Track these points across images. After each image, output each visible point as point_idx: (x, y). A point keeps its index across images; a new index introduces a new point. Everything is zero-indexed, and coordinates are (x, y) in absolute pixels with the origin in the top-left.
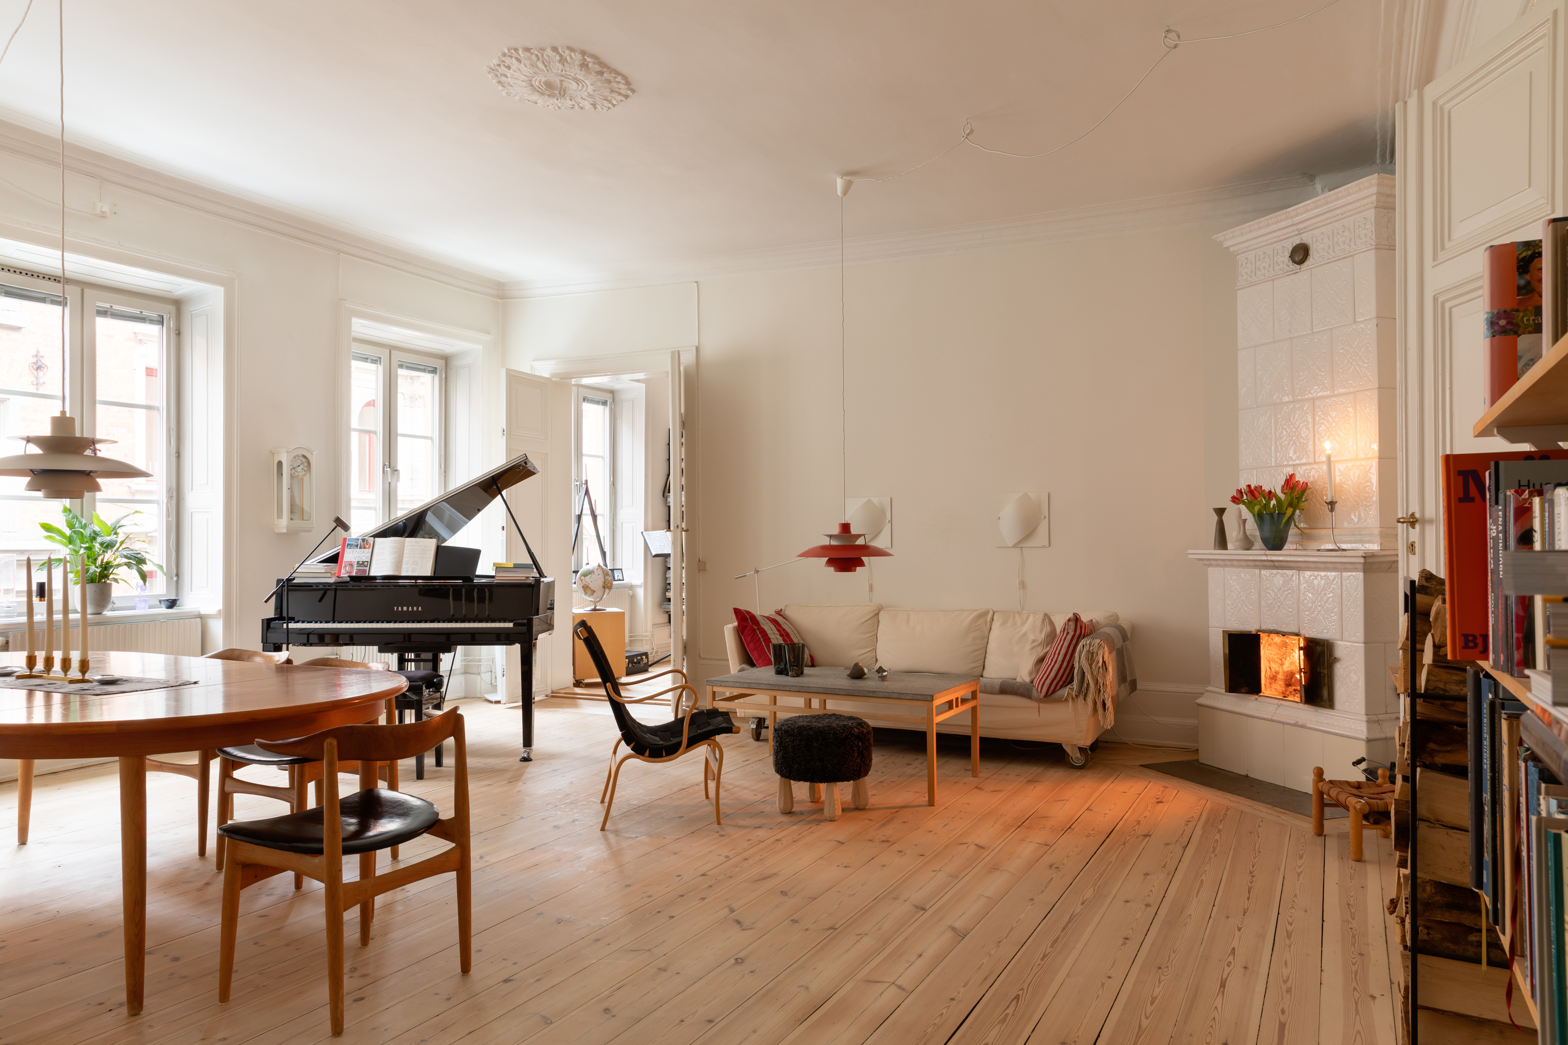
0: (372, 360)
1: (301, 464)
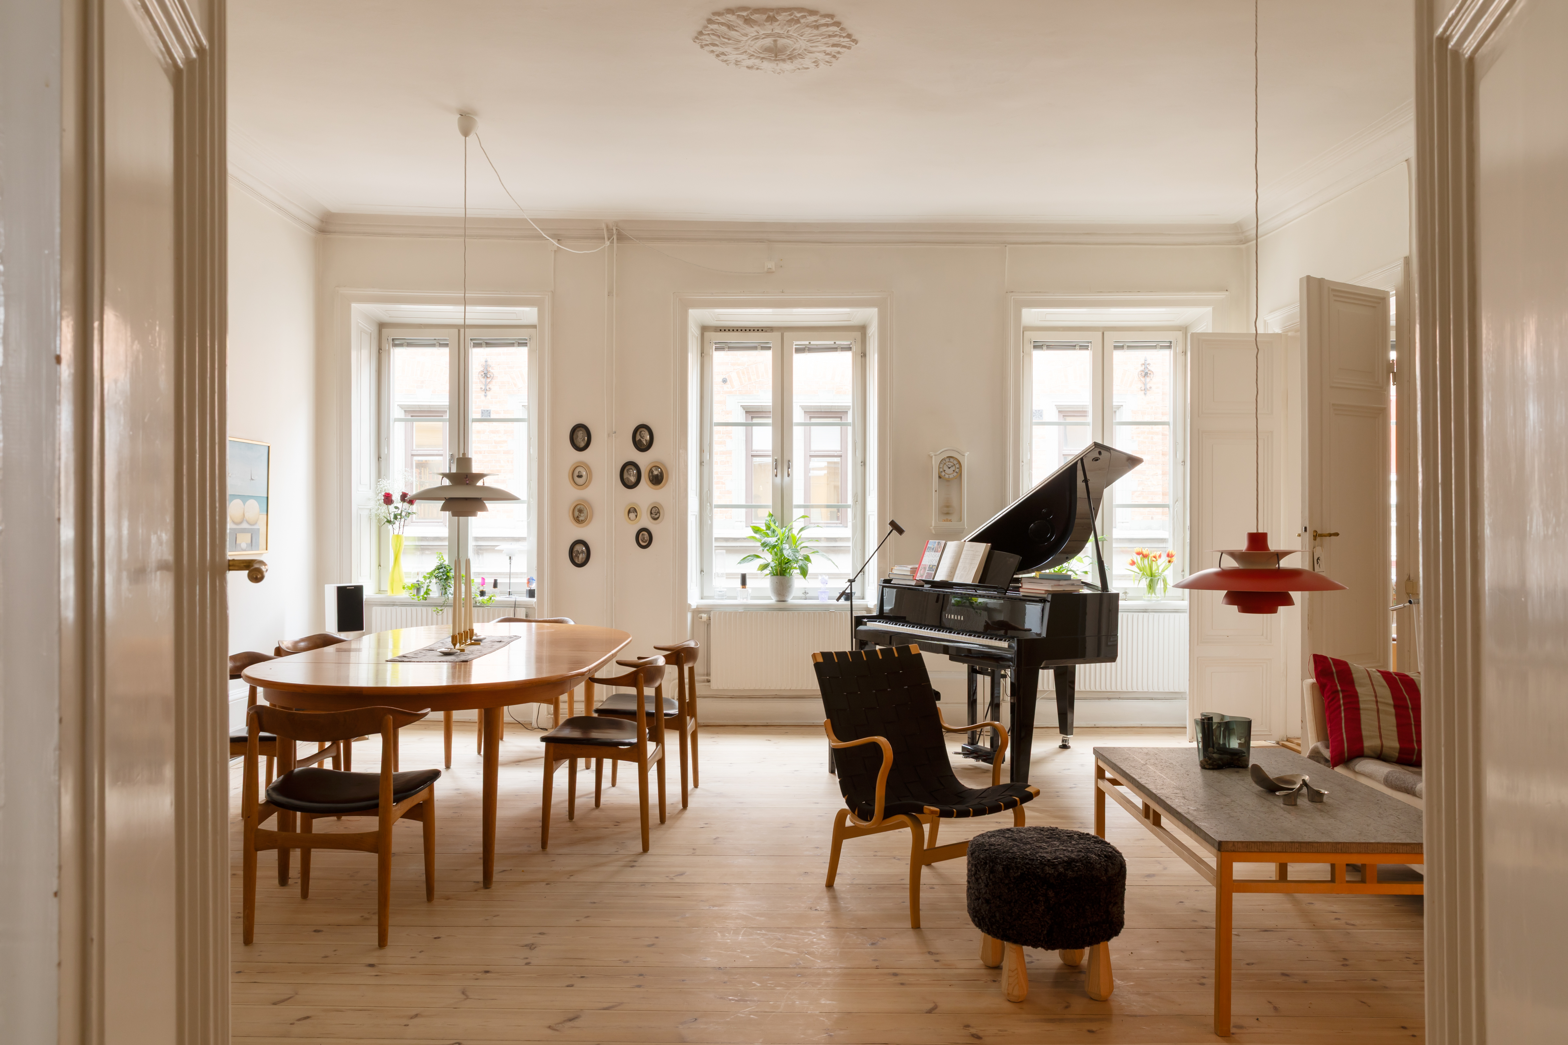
0: (1080, 346)
1: (952, 466)
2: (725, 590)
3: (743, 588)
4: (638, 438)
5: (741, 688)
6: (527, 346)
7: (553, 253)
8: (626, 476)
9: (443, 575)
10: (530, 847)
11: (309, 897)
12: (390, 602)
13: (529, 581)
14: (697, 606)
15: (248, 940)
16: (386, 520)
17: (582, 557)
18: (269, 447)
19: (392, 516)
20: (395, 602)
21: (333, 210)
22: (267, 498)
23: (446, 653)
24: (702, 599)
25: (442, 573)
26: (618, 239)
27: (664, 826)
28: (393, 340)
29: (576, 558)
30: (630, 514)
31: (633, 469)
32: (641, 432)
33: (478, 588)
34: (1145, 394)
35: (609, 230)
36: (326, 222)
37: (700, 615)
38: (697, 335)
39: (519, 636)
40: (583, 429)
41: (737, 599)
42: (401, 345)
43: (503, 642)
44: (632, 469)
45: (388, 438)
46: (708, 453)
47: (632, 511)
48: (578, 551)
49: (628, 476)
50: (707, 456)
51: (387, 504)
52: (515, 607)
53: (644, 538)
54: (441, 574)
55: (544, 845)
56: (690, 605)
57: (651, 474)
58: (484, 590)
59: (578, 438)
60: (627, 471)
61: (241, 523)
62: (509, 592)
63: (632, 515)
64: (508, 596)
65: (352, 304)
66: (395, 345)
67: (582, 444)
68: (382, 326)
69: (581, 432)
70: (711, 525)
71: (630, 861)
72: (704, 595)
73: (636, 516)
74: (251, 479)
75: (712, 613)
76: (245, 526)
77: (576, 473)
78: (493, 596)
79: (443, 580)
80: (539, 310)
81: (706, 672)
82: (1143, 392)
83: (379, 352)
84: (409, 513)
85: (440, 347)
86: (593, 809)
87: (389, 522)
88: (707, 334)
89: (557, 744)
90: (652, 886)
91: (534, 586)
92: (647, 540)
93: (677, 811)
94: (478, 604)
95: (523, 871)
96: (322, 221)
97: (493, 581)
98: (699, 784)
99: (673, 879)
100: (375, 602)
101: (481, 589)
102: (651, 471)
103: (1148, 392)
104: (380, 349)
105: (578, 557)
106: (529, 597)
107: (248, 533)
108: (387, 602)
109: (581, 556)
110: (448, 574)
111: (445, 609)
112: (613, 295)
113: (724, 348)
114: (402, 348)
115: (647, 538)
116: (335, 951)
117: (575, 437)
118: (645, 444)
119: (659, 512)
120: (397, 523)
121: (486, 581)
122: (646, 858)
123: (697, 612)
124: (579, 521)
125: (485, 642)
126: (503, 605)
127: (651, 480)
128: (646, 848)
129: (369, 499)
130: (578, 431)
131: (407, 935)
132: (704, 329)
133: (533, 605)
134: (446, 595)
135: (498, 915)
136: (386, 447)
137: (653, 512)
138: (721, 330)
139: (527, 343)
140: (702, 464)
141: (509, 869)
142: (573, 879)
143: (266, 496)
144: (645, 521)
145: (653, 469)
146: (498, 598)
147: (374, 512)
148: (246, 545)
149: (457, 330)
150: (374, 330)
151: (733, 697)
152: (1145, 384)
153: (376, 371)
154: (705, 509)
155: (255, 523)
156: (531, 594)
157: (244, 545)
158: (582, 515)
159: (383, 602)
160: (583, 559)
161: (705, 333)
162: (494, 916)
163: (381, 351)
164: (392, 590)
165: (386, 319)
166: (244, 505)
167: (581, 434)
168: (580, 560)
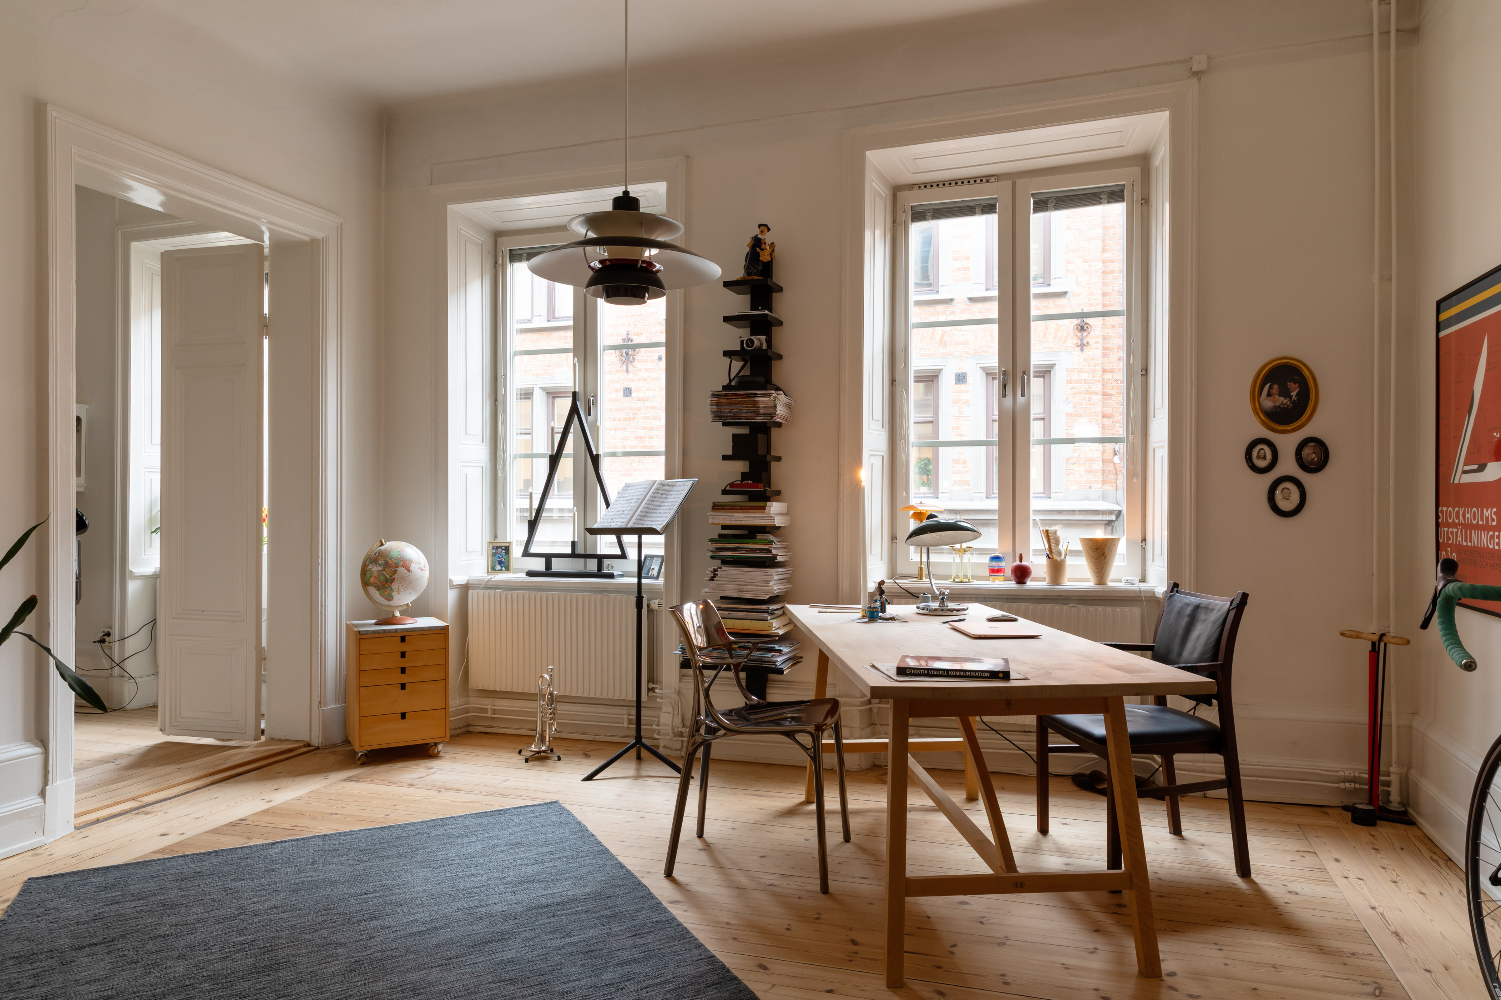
34: (1082, 350)
82: (1079, 348)
103: (1085, 348)
152: (1082, 339)
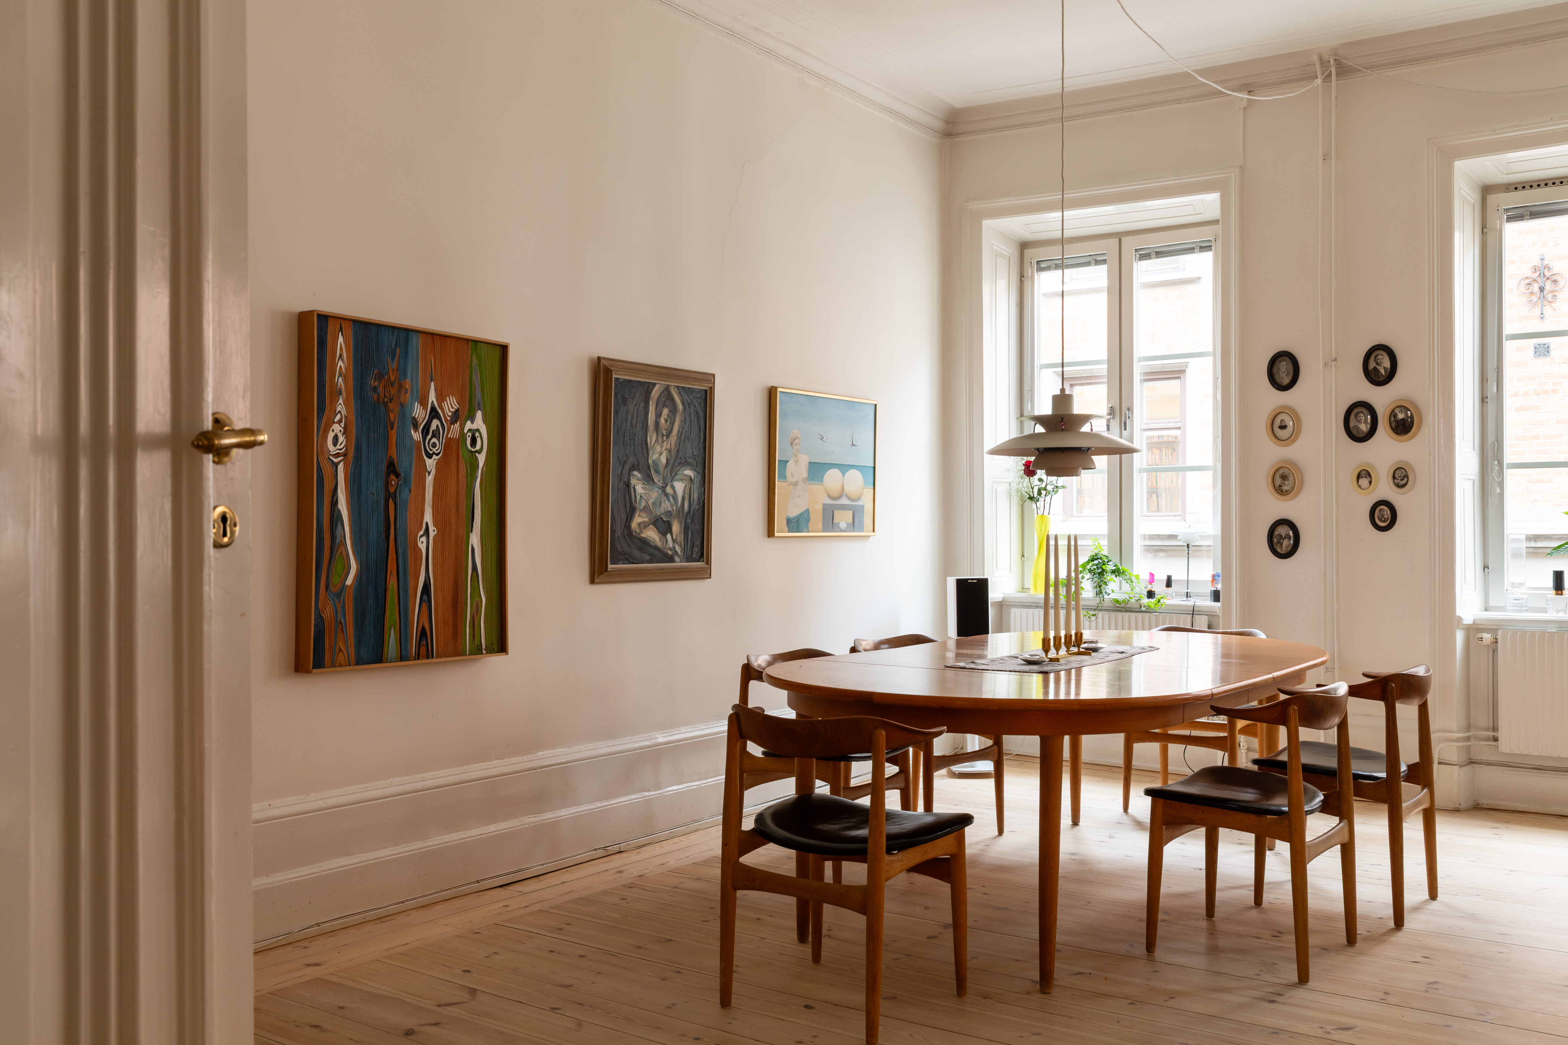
2: (1526, 596)
3: (1557, 594)
4: (1372, 365)
5: (1555, 754)
6: (1211, 250)
7: (1242, 111)
8: (1353, 423)
9: (1098, 568)
10: (1132, 946)
11: (822, 962)
12: (1032, 603)
13: (1214, 578)
14: (1474, 620)
15: (725, 1001)
16: (1028, 496)
17: (1287, 544)
18: (876, 405)
19: (1036, 490)
20: (1039, 603)
21: (958, 105)
22: (874, 468)
23: (1029, 661)
24: (1486, 610)
25: (1097, 565)
26: (1338, 74)
27: (1352, 950)
28: (1038, 262)
29: (1279, 545)
30: (1360, 480)
31: (1365, 412)
32: (1377, 356)
33: (1146, 588)
35: (1324, 63)
36: (952, 122)
37: (1479, 635)
38: (1473, 201)
39: (1155, 648)
40: (1287, 359)
41: (1547, 612)
42: (1048, 268)
43: (1126, 653)
44: (1362, 412)
45: (1032, 390)
46: (1495, 383)
47: (1364, 475)
48: (1281, 536)
49: (1357, 424)
50: (1492, 388)
51: (1028, 476)
52: (1193, 614)
53: (1383, 516)
54: (1095, 567)
55: (1150, 946)
56: (1460, 619)
57: (1393, 419)
58: (1153, 590)
59: (1280, 373)
60: (1356, 415)
61: (839, 498)
62: (1187, 593)
63: (1364, 482)
64: (1185, 599)
65: (983, 222)
66: (1040, 269)
67: (1286, 381)
68: (1024, 246)
69: (1284, 363)
70: (1501, 496)
71: (1272, 993)
72: (1490, 605)
73: (1370, 483)
74: (853, 444)
75: (1500, 632)
76: (844, 501)
77: (1277, 423)
78: (1162, 598)
79: (1097, 575)
80: (1222, 196)
81: (1491, 725)
83: (1021, 280)
84: (1057, 487)
85: (1096, 264)
86: (1249, 908)
87: (1031, 498)
88: (1492, 198)
89: (1168, 801)
90: (1290, 1037)
91: (1219, 587)
92: (1388, 519)
93: (1382, 931)
94: (1143, 609)
95: (1105, 979)
96: (947, 122)
97: (1165, 578)
98: (1439, 895)
99: (1329, 1033)
100: (1015, 602)
101: (1149, 588)
102: (1393, 414)
104: (1022, 276)
105: (1282, 544)
106: (1214, 601)
107: (848, 510)
108: (1029, 603)
109: (1285, 543)
110: (1104, 567)
111: (1100, 614)
112: (1331, 158)
113: (1523, 216)
114: (1049, 272)
115: (1387, 515)
116: (815, 1037)
117: (1275, 370)
118: (1384, 374)
119: (1406, 476)
120: (1041, 500)
121: (1156, 578)
122: (1300, 994)
123: (1474, 630)
124: (1282, 491)
125: (1101, 652)
126: (1178, 611)
127: (1394, 427)
128: (1303, 978)
129: (1008, 470)
130: (1280, 362)
131: (910, 1035)
132: (1487, 190)
133: (1216, 612)
134: (1101, 595)
135: (1039, 1034)
136: (1029, 402)
137: (1396, 476)
138: (1516, 188)
139: (1211, 246)
140: (1485, 400)
141: (1088, 971)
142: (1172, 1003)
143: (873, 466)
144: (1385, 490)
145: (1397, 411)
146: (1167, 601)
147: (1014, 486)
148: (846, 525)
149: (1117, 240)
150: (1011, 251)
151: (1540, 767)
153: (1017, 305)
154: (1490, 470)
155: (859, 499)
156: (1216, 596)
157: (843, 525)
158: (1286, 482)
159: (1023, 602)
160: (1288, 547)
161: (1488, 196)
162: (1034, 1034)
163: (1023, 279)
164: (1035, 587)
165: (1029, 236)
166: (844, 476)
167: (1284, 367)
168: (1284, 549)
